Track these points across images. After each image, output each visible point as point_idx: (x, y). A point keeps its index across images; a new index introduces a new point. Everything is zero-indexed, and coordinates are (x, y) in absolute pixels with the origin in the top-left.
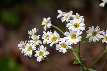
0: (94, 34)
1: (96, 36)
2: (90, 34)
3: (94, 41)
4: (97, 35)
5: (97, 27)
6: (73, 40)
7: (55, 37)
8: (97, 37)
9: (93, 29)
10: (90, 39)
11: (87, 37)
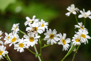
0: (52, 37)
1: (53, 39)
2: (47, 37)
3: (52, 44)
4: (55, 38)
5: (54, 31)
6: (31, 42)
7: (14, 38)
8: (55, 40)
9: (50, 32)
10: (48, 42)
11: (45, 39)
